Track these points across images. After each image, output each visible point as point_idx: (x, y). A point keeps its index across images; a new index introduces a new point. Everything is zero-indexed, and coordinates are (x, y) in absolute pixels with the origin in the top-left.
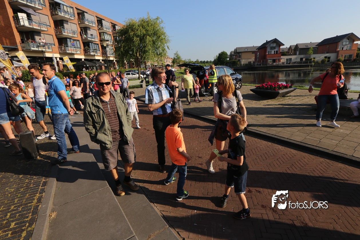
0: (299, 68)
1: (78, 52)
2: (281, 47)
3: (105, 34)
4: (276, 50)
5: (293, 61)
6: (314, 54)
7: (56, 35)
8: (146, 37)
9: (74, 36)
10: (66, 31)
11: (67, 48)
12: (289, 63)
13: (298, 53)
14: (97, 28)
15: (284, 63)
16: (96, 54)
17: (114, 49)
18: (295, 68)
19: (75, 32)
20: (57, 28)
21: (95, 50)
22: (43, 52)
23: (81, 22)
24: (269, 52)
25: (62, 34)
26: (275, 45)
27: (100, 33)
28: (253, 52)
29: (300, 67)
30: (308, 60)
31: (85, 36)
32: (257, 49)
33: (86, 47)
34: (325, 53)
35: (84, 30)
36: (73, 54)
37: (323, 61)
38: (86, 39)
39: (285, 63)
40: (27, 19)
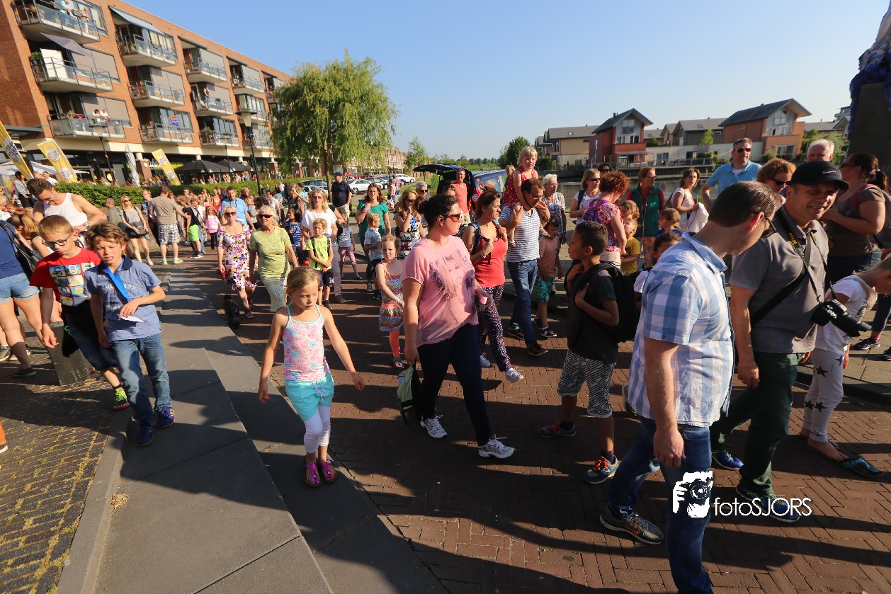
1: (187, 140)
2: (646, 128)
3: (248, 97)
4: (634, 135)
5: (671, 158)
7: (133, 102)
8: (344, 105)
9: (176, 102)
10: (157, 91)
11: (160, 131)
13: (682, 141)
14: (229, 85)
16: (228, 145)
17: (271, 133)
19: (179, 94)
20: (134, 84)
21: (226, 135)
22: (102, 140)
23: (191, 70)
24: (619, 139)
25: (147, 98)
27: (237, 97)
28: (586, 139)
31: (202, 102)
32: (593, 133)
33: (206, 129)
36: (175, 145)
40: (62, 63)
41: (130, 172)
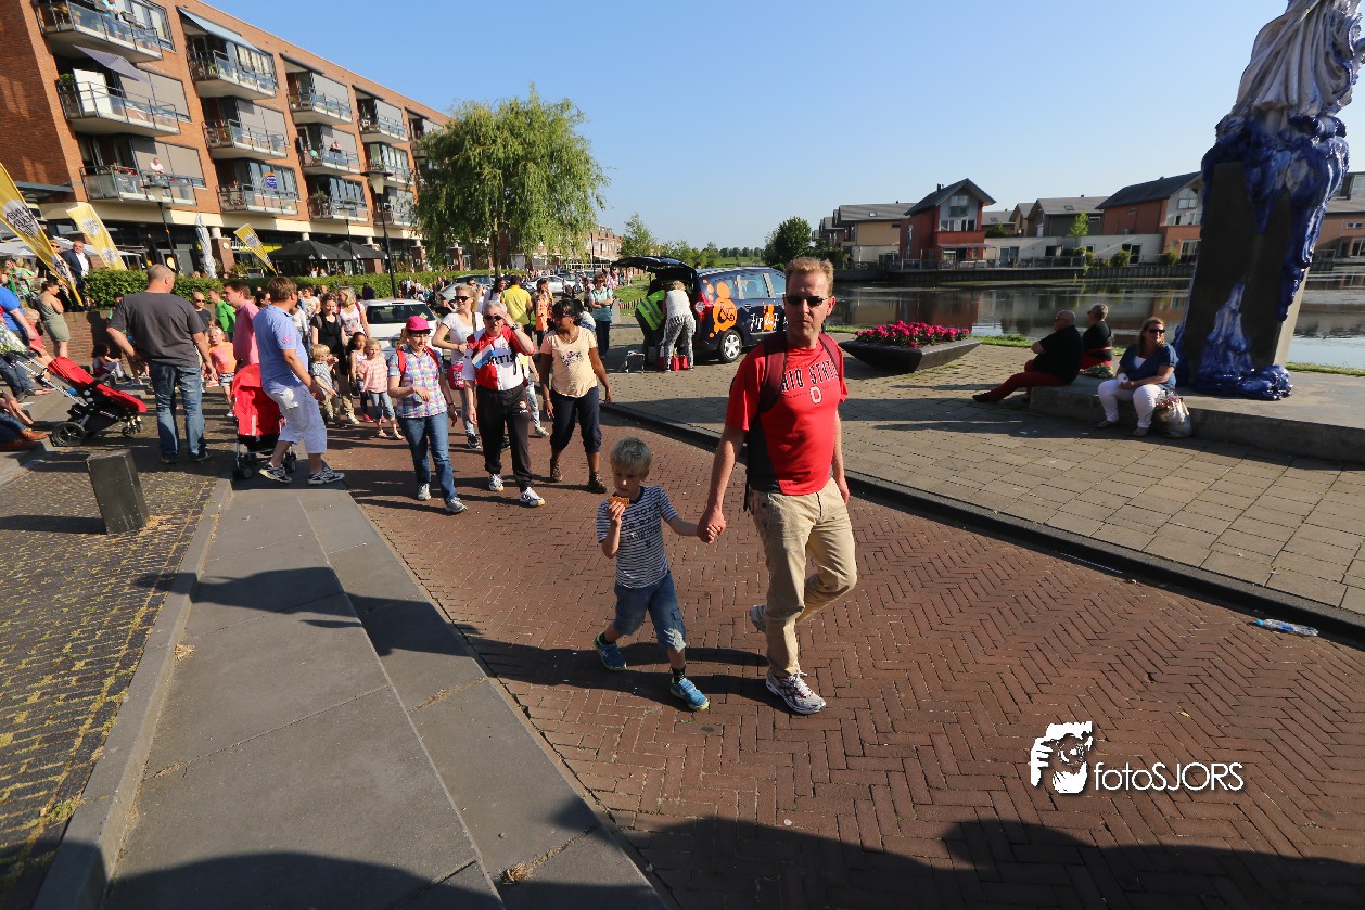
0: (1041, 278)
1: (289, 210)
2: (985, 209)
3: (384, 148)
4: (967, 218)
5: (1022, 255)
6: (1090, 234)
7: (209, 149)
8: (525, 166)
9: (274, 152)
10: (245, 135)
11: (248, 195)
12: (1011, 264)
13: (1040, 230)
14: (355, 129)
15: (994, 261)
16: (350, 218)
17: (415, 202)
18: (1029, 279)
19: (278, 140)
20: (212, 124)
21: (349, 205)
22: (161, 207)
23: (298, 105)
24: (945, 225)
25: (231, 146)
26: (964, 201)
27: (367, 146)
28: (896, 223)
29: (1046, 278)
30: (1071, 255)
31: (314, 153)
32: (906, 214)
33: (318, 193)
34: (1123, 233)
35: (311, 132)
36: (272, 217)
37: (1117, 260)
38: (317, 162)
39: (998, 263)
40: (105, 91)
41: (202, 255)
